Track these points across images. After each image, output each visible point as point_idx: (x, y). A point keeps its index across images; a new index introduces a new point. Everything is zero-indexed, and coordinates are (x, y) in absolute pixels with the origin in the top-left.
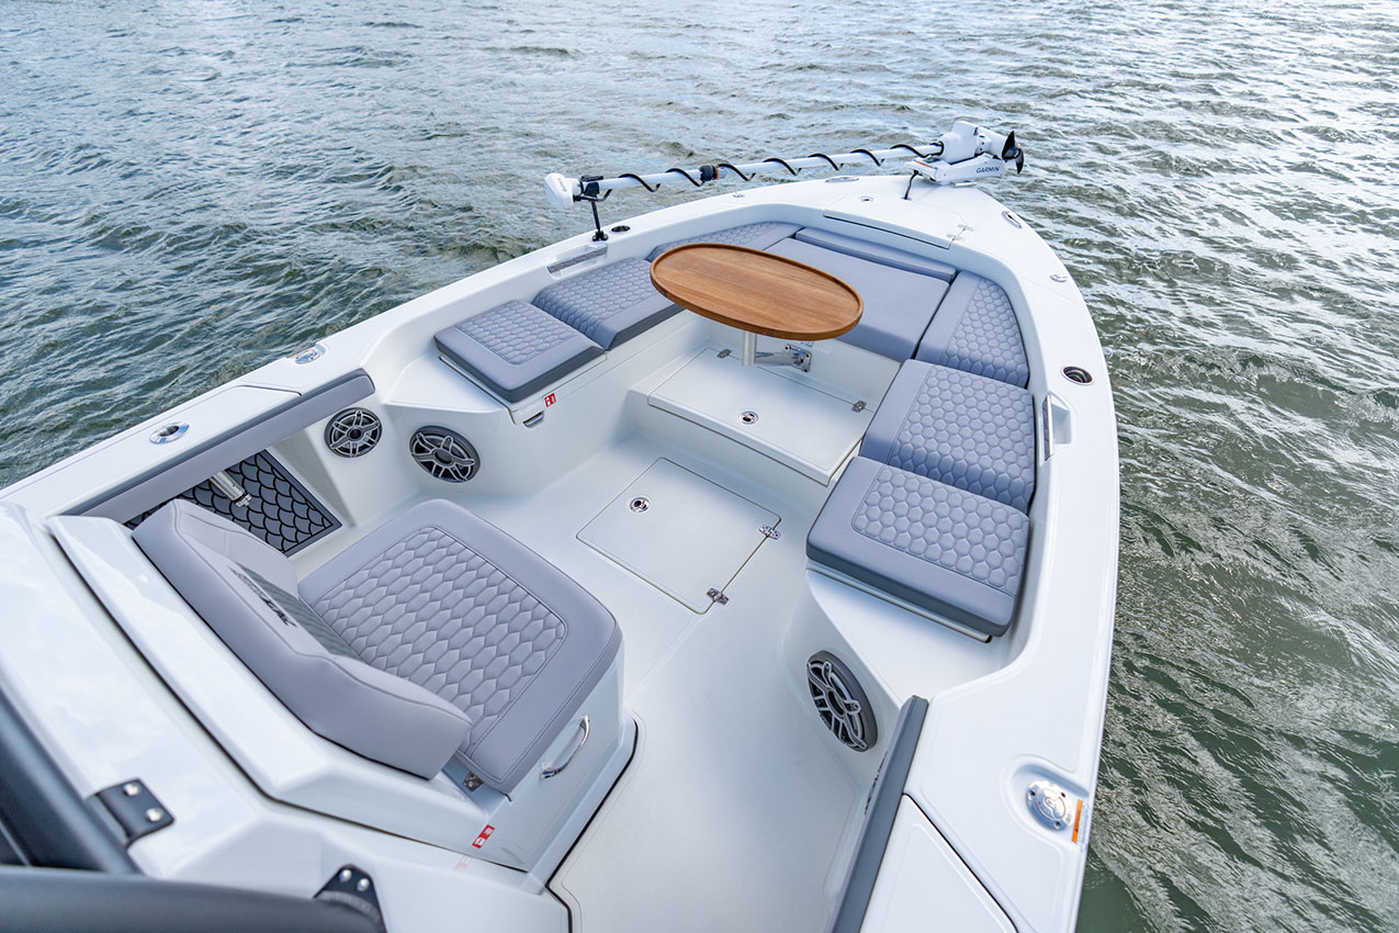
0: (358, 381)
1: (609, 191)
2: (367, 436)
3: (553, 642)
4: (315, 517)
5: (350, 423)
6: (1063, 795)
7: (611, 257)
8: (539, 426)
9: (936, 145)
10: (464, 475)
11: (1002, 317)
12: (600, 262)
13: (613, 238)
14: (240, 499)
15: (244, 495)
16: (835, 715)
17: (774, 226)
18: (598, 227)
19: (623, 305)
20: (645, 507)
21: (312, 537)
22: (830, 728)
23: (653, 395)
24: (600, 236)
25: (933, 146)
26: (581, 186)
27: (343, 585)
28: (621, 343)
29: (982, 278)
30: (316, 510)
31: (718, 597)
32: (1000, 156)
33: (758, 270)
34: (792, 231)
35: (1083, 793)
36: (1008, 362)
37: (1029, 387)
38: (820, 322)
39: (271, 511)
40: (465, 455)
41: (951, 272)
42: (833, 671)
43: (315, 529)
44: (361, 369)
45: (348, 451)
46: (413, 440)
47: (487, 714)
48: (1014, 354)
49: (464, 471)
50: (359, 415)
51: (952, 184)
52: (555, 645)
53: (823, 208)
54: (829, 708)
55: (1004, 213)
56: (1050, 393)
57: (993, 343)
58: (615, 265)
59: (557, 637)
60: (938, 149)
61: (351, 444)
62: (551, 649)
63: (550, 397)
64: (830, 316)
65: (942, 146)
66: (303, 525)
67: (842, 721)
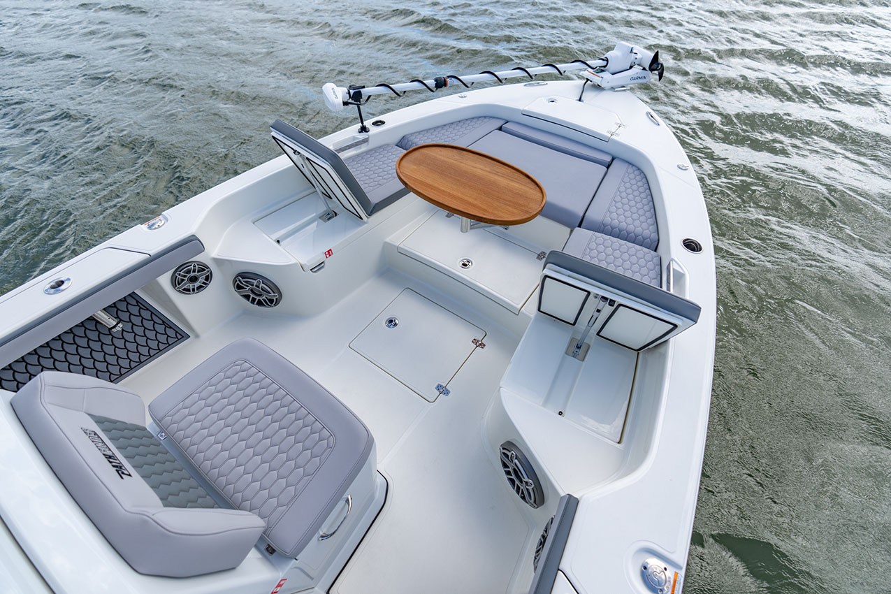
0: (192, 243)
1: (370, 97)
2: (201, 280)
3: (326, 450)
4: (171, 332)
5: (188, 272)
6: (665, 569)
7: (372, 144)
8: (322, 270)
9: (603, 60)
10: (272, 303)
11: (643, 195)
12: (364, 148)
13: (374, 130)
14: (114, 327)
15: (117, 324)
16: (517, 482)
17: (486, 120)
18: (362, 123)
19: (380, 182)
20: (396, 324)
21: (169, 346)
22: (514, 488)
23: (401, 246)
24: (364, 129)
25: (601, 61)
26: (349, 93)
27: (181, 405)
28: (378, 211)
29: (630, 164)
30: (171, 328)
31: (443, 390)
32: (647, 69)
33: (473, 167)
34: (499, 124)
35: (679, 567)
36: (645, 231)
37: (658, 250)
38: (515, 211)
39: (139, 331)
40: (271, 292)
41: (608, 159)
42: (516, 458)
43: (171, 341)
44: (194, 236)
45: (189, 290)
46: (235, 281)
47: (279, 505)
48: (649, 225)
49: (271, 301)
50: (195, 266)
51: (612, 89)
52: (326, 453)
53: (521, 108)
54: (513, 477)
55: (648, 114)
56: (672, 260)
57: (636, 216)
58: (375, 150)
59: (328, 447)
60: (605, 63)
61: (191, 286)
62: (323, 457)
63: (328, 251)
64: (522, 206)
65: (607, 61)
66: (162, 338)
67: (521, 488)
